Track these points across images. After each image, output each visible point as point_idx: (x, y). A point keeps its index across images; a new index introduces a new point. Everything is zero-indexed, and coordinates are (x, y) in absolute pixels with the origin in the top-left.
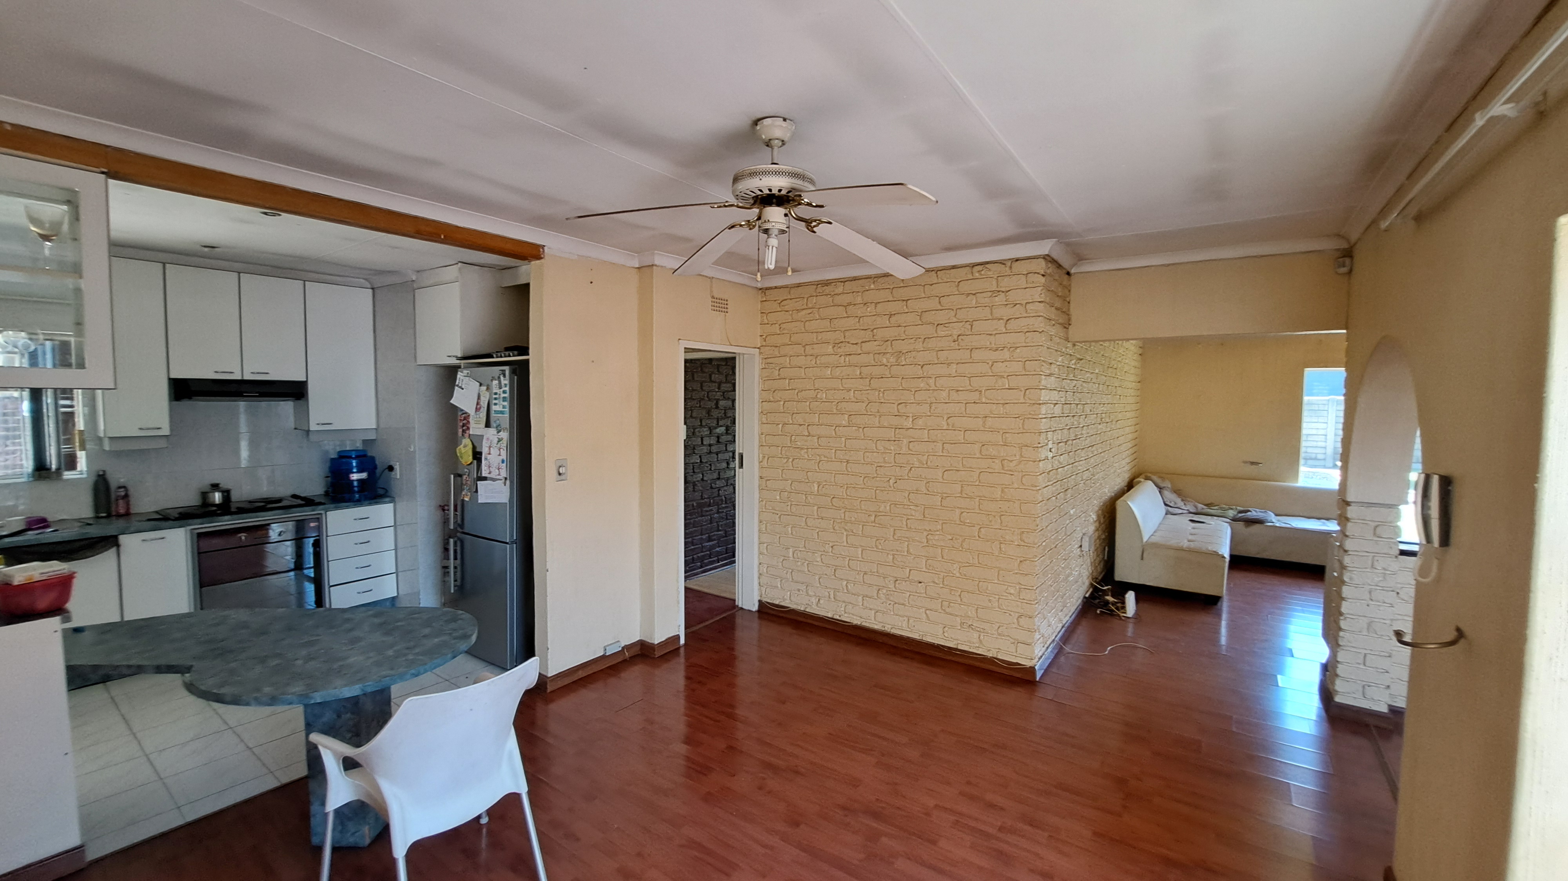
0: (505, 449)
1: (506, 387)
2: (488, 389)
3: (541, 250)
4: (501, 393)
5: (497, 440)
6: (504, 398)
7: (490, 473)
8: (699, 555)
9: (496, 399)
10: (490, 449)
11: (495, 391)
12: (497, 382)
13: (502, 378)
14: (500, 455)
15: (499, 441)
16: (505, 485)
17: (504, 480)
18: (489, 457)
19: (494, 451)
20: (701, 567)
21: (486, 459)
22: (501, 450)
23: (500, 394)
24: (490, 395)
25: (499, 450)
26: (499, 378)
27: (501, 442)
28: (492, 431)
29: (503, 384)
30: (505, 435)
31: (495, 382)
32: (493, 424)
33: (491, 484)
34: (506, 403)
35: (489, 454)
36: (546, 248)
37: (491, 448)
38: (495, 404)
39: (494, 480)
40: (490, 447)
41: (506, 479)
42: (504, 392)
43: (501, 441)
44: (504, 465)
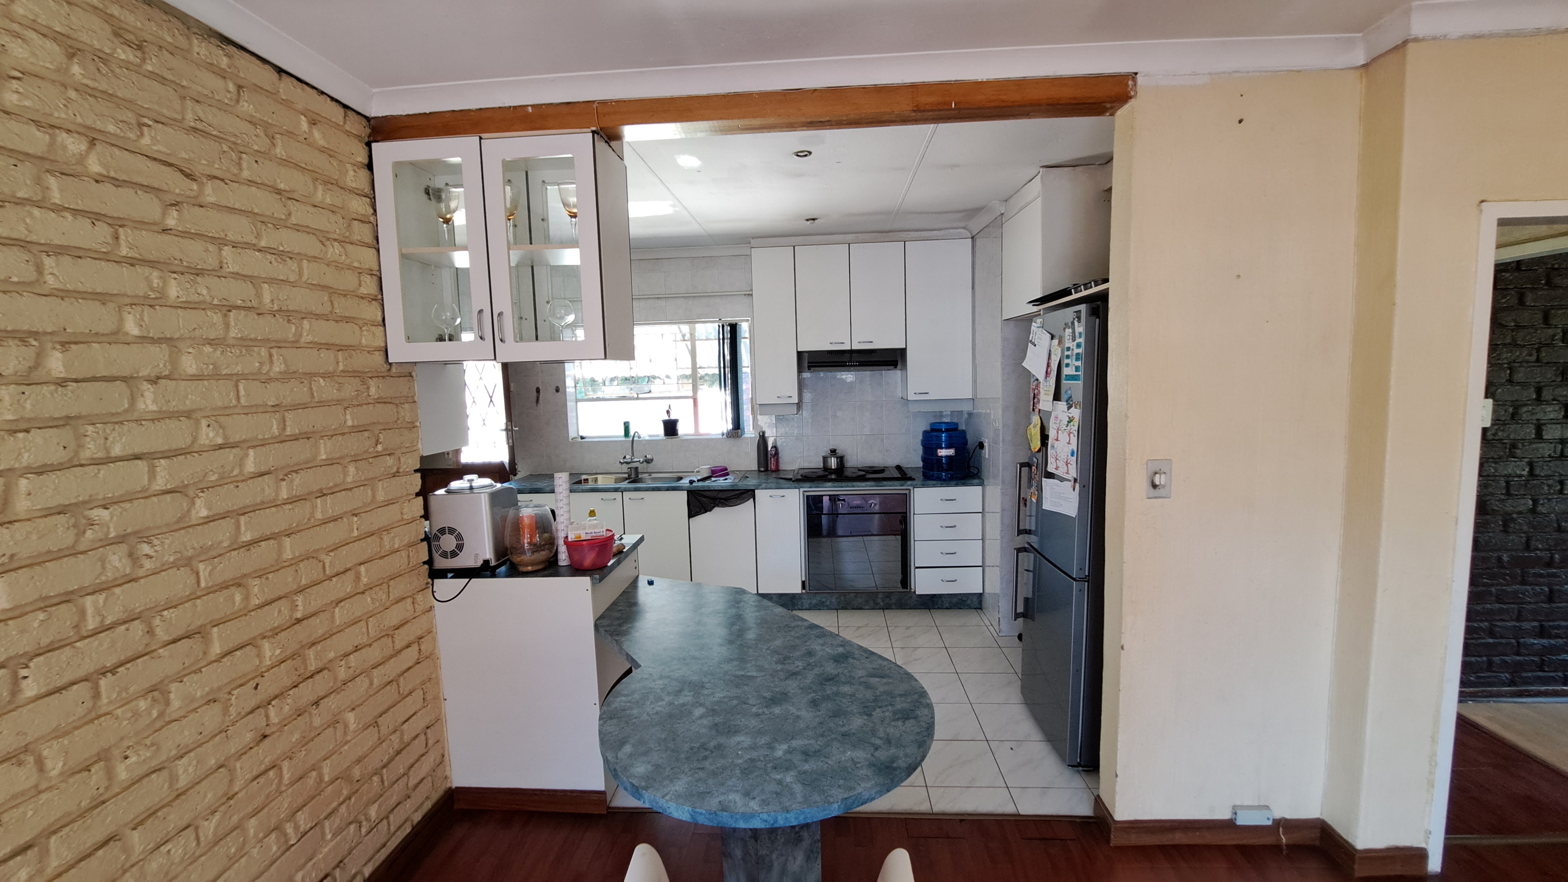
0: (1076, 434)
1: (1080, 337)
2: (1060, 343)
3: (1130, 83)
4: (1075, 347)
5: (1067, 419)
6: (1078, 354)
7: (1056, 469)
8: (1507, 659)
9: (1068, 357)
10: (1058, 433)
11: (1067, 345)
12: (1070, 330)
13: (1076, 323)
14: (1069, 443)
15: (1069, 422)
16: (1074, 490)
17: (1073, 481)
18: (1056, 444)
19: (1063, 437)
20: (1512, 683)
21: (1053, 447)
22: (1072, 435)
23: (1073, 350)
24: (1063, 352)
25: (1069, 435)
26: (1073, 323)
27: (1072, 423)
28: (1062, 405)
29: (1077, 334)
30: (1076, 413)
31: (1069, 331)
32: (1064, 396)
33: (1057, 485)
34: (1079, 363)
35: (1057, 440)
36: (1139, 78)
37: (1060, 432)
38: (1067, 365)
39: (1062, 479)
40: (1058, 430)
41: (1075, 480)
42: (1079, 346)
43: (1072, 421)
44: (1074, 458)
